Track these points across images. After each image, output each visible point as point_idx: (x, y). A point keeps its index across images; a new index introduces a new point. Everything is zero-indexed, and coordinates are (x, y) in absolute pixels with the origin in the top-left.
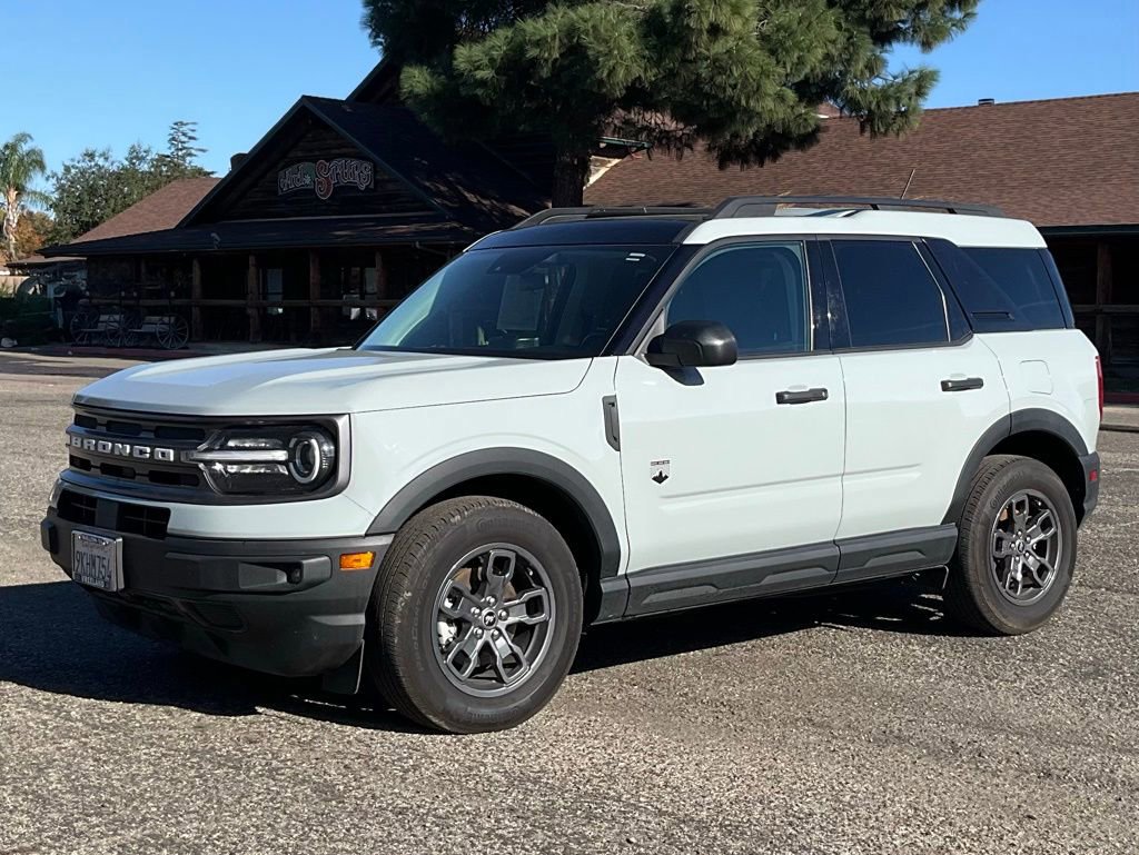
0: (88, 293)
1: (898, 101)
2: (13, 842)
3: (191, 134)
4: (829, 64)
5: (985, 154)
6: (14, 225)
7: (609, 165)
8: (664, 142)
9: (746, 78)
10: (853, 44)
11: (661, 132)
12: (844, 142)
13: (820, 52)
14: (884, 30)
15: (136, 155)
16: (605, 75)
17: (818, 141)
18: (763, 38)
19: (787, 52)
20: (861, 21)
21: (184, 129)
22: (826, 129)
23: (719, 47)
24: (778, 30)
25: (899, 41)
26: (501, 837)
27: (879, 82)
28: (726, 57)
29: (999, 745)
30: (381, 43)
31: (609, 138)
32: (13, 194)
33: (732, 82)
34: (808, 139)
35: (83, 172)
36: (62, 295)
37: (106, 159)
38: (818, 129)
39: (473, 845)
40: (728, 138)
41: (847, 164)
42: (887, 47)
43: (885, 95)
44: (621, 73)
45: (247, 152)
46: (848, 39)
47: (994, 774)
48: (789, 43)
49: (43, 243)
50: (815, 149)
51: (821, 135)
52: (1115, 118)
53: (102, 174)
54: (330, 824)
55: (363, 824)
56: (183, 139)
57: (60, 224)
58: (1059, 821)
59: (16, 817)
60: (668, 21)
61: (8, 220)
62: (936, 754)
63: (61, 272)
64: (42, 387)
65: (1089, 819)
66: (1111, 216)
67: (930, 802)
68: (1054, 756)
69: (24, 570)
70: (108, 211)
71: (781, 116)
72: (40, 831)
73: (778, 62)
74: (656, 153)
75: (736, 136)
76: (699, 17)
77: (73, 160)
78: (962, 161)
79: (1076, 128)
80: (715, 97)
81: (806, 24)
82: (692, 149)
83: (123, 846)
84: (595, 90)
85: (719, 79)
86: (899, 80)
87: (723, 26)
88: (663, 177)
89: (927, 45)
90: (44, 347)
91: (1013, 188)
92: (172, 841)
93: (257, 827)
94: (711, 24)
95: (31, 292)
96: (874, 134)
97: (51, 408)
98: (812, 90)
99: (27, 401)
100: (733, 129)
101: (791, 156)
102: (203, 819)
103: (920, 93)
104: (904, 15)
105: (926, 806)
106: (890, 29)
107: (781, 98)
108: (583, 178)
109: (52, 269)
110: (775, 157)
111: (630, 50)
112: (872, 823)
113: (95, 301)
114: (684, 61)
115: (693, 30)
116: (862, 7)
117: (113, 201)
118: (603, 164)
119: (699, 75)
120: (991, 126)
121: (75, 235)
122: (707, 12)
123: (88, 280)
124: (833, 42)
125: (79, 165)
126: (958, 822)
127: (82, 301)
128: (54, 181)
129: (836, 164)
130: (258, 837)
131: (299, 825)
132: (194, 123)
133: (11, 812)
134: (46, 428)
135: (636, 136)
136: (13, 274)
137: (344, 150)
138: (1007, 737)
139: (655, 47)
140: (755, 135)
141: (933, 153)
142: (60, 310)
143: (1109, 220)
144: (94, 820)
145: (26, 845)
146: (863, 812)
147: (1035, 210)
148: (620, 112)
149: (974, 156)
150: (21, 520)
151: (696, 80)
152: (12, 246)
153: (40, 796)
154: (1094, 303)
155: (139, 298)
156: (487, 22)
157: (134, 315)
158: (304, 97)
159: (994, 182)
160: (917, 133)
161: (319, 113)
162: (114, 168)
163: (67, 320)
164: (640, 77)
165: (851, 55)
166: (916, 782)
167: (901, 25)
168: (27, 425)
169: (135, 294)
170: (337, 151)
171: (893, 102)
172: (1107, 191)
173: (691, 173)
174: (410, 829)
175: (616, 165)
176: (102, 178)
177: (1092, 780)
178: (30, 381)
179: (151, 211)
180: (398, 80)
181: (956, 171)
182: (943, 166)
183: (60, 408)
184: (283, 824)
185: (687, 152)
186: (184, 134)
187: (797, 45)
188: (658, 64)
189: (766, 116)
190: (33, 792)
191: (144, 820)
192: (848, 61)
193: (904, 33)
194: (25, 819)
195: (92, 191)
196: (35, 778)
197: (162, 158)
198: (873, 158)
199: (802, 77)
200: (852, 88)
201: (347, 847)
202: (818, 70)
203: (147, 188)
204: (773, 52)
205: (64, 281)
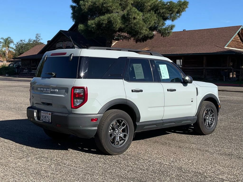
0: (21, 66)
1: (168, 30)
2: (20, 157)
3: (39, 36)
4: (155, 24)
5: (184, 40)
6: (7, 53)
7: (116, 42)
8: (126, 38)
9: (140, 27)
10: (159, 20)
11: (125, 36)
12: (158, 38)
13: (153, 22)
14: (165, 18)
15: (30, 41)
16: (115, 26)
17: (153, 38)
18: (143, 19)
19: (147, 22)
20: (161, 16)
21: (38, 35)
22: (155, 36)
23: (135, 21)
24: (146, 18)
25: (168, 20)
26: (93, 156)
27: (164, 27)
28: (136, 23)
29: (173, 143)
30: (74, 21)
31: (116, 37)
32: (7, 48)
33: (137, 27)
34: (151, 38)
35: (20, 44)
36: (17, 66)
37: (24, 41)
38: (153, 36)
39: (89, 157)
40: (137, 37)
41: (159, 42)
42: (166, 21)
43: (165, 29)
44: (118, 26)
45: (50, 40)
46: (158, 19)
47: (171, 147)
48: (148, 20)
49: (13, 57)
50: (153, 39)
51: (154, 37)
52: (207, 33)
53: (23, 44)
54: (67, 154)
55: (72, 154)
56: (38, 37)
57: (16, 53)
58: (180, 154)
59: (19, 154)
60: (126, 17)
61: (6, 52)
62: (163, 144)
63: (16, 62)
64: (14, 83)
65: (185, 153)
66: (206, 51)
67: (160, 151)
68: (181, 144)
69: (15, 116)
70: (25, 51)
71: (147, 33)
72: (23, 156)
73: (146, 24)
74: (124, 40)
75: (138, 37)
76: (132, 16)
77: (18, 41)
78: (180, 41)
79: (200, 35)
80: (134, 30)
81: (151, 17)
82: (130, 39)
83: (36, 157)
84: (113, 29)
85: (135, 27)
86: (168, 27)
87: (136, 17)
88: (126, 44)
89: (173, 20)
90: (13, 76)
91: (189, 46)
92: (43, 157)
93: (56, 155)
94: (134, 17)
95: (11, 66)
96: (164, 36)
97: (16, 88)
98: (152, 29)
99: (12, 86)
100: (138, 36)
101: (149, 41)
102: (48, 154)
103: (171, 29)
104: (169, 15)
105: (160, 152)
106: (166, 17)
107: (146, 30)
108: (111, 44)
109: (15, 61)
110: (146, 41)
111: (119, 21)
112: (151, 154)
113: (23, 67)
114: (129, 24)
115: (131, 18)
116: (161, 14)
117: (26, 49)
118: (115, 42)
119: (132, 26)
120: (185, 35)
121: (19, 55)
122: (133, 15)
123: (21, 63)
124: (156, 20)
125: (20, 42)
126: (164, 154)
127: (20, 67)
128: (15, 45)
129: (157, 42)
130: (56, 156)
131: (62, 155)
132: (40, 34)
133: (19, 153)
134: (16, 91)
135: (120, 37)
136: (7, 62)
137: (68, 40)
138: (175, 142)
139: (124, 21)
140: (142, 37)
141: (174, 40)
142: (16, 69)
143: (206, 52)
144: (31, 154)
145: (22, 157)
146: (150, 153)
147: (193, 50)
148: (118, 33)
149: (182, 40)
150: (14, 108)
151: (131, 27)
152: (7, 57)
153: (23, 151)
154: (203, 67)
155: (31, 67)
156: (93, 17)
157: (30, 70)
158: (60, 30)
159: (185, 45)
160: (172, 36)
161: (63, 33)
162: (26, 43)
163: (18, 71)
164: (121, 26)
165: (159, 22)
166: (159, 148)
167: (168, 17)
168: (13, 91)
169: (30, 66)
170: (66, 40)
171: (167, 30)
172: (206, 47)
173: (131, 44)
174: (79, 155)
175: (117, 42)
176: (24, 45)
177: (187, 148)
178: (12, 82)
179: (33, 51)
180: (78, 27)
181: (179, 43)
182: (176, 42)
183: (18, 88)
184: (60, 154)
185: (130, 40)
186: (38, 36)
187: (149, 21)
188: (124, 24)
189: (144, 33)
190: (22, 150)
191: (39, 154)
192: (159, 23)
193: (169, 18)
194: (21, 154)
195: (22, 47)
196: (22, 148)
197: (34, 40)
198: (164, 41)
199: (150, 26)
200: (159, 28)
201: (70, 157)
202: (153, 25)
203: (32, 46)
204: (145, 22)
205: (17, 64)
